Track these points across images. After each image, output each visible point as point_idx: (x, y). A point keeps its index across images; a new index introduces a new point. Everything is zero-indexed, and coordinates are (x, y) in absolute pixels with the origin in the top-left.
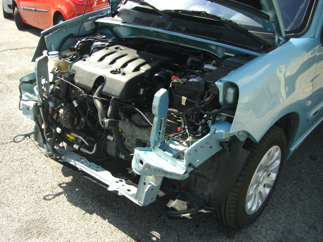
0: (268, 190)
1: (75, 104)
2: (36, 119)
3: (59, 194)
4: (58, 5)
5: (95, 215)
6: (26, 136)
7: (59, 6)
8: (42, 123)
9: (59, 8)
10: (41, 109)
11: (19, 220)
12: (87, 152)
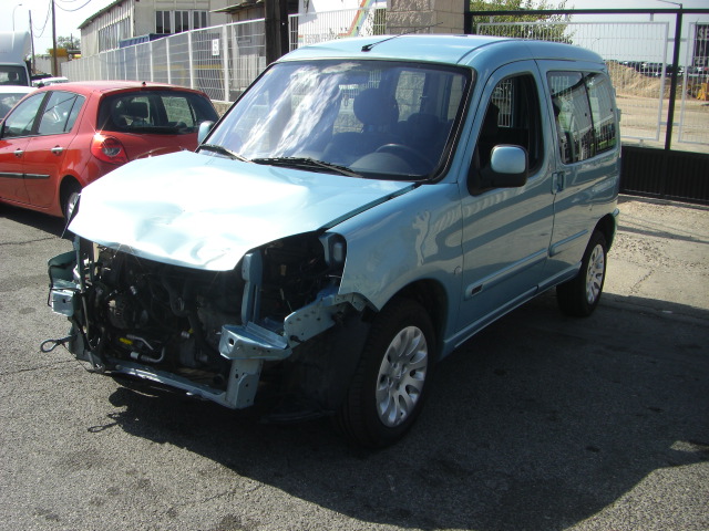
0: (415, 397)
1: (133, 290)
2: (73, 318)
3: (110, 426)
4: (68, 164)
5: (167, 445)
6: (60, 342)
7: (71, 167)
8: (84, 323)
9: (70, 171)
10: (83, 299)
11: (57, 454)
12: (152, 360)
